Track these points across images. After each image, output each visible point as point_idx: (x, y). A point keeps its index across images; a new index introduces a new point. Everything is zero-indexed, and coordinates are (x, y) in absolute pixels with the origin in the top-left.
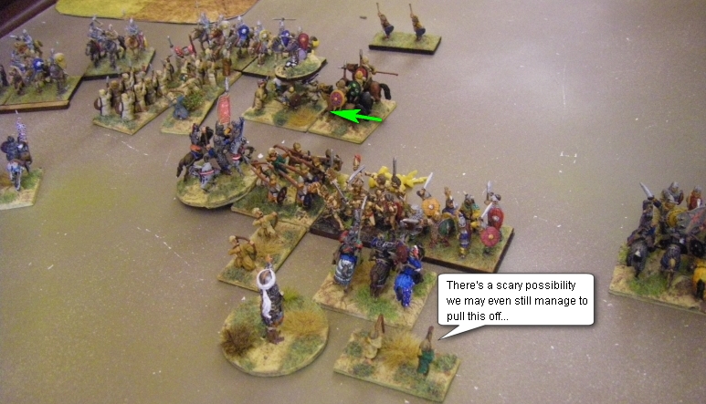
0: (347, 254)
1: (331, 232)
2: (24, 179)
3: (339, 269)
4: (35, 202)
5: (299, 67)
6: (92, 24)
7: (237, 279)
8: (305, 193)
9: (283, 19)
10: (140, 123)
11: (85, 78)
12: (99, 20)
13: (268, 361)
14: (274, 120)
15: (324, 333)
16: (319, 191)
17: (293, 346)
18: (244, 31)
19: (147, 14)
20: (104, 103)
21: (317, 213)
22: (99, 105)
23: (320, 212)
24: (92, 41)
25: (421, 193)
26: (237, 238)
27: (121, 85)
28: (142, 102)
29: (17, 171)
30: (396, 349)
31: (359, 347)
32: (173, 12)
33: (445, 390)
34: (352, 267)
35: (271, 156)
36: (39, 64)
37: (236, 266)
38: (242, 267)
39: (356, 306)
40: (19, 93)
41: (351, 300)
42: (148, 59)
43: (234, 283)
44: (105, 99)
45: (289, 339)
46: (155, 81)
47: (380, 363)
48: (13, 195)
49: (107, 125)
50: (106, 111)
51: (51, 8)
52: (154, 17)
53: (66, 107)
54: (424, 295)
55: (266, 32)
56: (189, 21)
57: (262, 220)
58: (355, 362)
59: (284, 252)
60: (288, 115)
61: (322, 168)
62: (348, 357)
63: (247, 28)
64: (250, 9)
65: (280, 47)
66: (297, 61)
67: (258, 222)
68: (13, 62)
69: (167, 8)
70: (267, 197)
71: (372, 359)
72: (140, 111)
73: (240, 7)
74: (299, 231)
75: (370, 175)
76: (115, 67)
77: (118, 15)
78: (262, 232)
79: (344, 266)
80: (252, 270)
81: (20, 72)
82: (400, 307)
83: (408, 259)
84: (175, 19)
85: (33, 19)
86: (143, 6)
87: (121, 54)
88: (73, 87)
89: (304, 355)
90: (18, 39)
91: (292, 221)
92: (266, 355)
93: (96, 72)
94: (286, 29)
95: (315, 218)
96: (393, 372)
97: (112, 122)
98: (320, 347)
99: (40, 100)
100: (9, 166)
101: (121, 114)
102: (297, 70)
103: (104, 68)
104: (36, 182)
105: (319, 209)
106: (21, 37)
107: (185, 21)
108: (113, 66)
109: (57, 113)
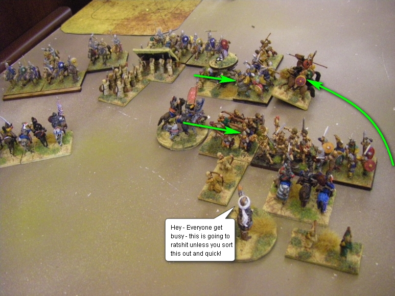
0: (284, 181)
1: (265, 165)
2: (63, 138)
3: (280, 191)
4: (72, 152)
5: (225, 61)
6: (91, 39)
7: (211, 198)
8: (248, 141)
9: (210, 31)
10: (128, 99)
11: (88, 72)
12: (94, 36)
13: (243, 253)
14: (211, 94)
15: (275, 232)
16: (257, 140)
17: (258, 241)
18: (186, 39)
19: (118, 31)
20: (105, 88)
21: (253, 153)
22: (102, 89)
23: (255, 152)
24: (91, 50)
25: (322, 139)
26: (211, 173)
27: (114, 76)
28: (129, 86)
29: (60, 134)
30: (324, 241)
31: (299, 240)
32: (135, 29)
33: (359, 267)
34: (289, 190)
35: (220, 118)
36: (62, 65)
37: (209, 190)
38: (214, 190)
39: (291, 213)
40: (50, 84)
41: (287, 209)
42: (126, 58)
43: (209, 201)
44: (106, 85)
45: (254, 237)
46: (135, 73)
47: (315, 250)
48: (58, 148)
49: (108, 101)
50: (106, 93)
51: (58, 29)
52: (122, 32)
53: (80, 91)
54: (332, 204)
55: (200, 39)
56: (145, 34)
57: (223, 160)
58: (299, 250)
59: (238, 179)
60: (220, 90)
61: (254, 125)
62: (293, 247)
63: (187, 37)
64: (181, 25)
65: (209, 48)
66: (224, 57)
67: (221, 161)
68: (45, 65)
69: (129, 26)
70: (221, 144)
71: (309, 248)
72: (127, 91)
73: (175, 24)
74: (244, 165)
75: (287, 129)
76: (106, 65)
77: (101, 32)
78: (223, 167)
79: (284, 189)
80: (220, 192)
81: (50, 70)
82: (319, 212)
83: (326, 184)
84: (136, 33)
85: (49, 37)
86: (115, 26)
87: (108, 57)
88: (82, 78)
89: (266, 247)
90: (46, 50)
91: (239, 159)
92: (242, 249)
93: (95, 68)
94: (212, 37)
95: (253, 156)
96: (324, 256)
97: (111, 99)
98: (274, 241)
99: (63, 87)
100: (55, 131)
101: (117, 94)
102: (224, 63)
103: (99, 65)
104: (70, 139)
105: (254, 151)
106: (47, 49)
107: (142, 34)
108: (105, 63)
109: (75, 95)
